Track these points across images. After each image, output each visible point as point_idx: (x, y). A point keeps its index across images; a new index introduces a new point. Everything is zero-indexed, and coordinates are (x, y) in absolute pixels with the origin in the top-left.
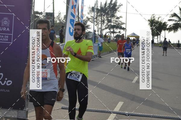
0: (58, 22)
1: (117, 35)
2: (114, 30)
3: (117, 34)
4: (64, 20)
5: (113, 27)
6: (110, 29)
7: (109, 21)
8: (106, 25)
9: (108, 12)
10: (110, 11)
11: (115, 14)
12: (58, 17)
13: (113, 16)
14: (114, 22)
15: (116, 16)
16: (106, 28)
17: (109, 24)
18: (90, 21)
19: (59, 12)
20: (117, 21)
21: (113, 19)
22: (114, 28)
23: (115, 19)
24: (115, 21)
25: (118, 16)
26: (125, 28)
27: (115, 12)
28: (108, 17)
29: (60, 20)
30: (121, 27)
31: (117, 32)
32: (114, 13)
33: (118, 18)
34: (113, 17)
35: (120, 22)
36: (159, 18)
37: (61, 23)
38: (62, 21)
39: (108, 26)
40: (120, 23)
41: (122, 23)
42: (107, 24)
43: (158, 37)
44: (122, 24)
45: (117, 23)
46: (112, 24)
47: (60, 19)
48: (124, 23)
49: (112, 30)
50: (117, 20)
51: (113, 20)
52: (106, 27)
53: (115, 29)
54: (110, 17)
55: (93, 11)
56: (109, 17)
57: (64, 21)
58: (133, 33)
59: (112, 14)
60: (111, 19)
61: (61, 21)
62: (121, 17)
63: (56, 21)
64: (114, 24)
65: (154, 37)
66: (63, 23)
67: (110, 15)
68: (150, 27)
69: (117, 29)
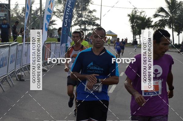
0: (15, 15)
1: (90, 33)
2: (85, 27)
3: (89, 32)
4: (22, 13)
5: (84, 23)
6: (80, 26)
7: (80, 16)
8: (76, 21)
9: (78, 4)
10: (81, 2)
11: (87, 7)
12: (15, 9)
13: (85, 9)
14: (86, 17)
15: (88, 10)
16: (75, 25)
19: (16, 4)
20: (89, 16)
21: (85, 13)
23: (87, 13)
24: (87, 16)
25: (91, 10)
26: (99, 24)
27: (88, 5)
28: (78, 11)
29: (17, 14)
30: (95, 22)
31: (89, 30)
32: (85, 6)
33: (90, 12)
34: (84, 10)
35: (93, 17)
36: (141, 13)
37: (18, 17)
39: (78, 21)
40: (93, 19)
41: (95, 18)
42: (77, 19)
43: (140, 36)
44: (96, 20)
45: (89, 18)
46: (84, 19)
47: (17, 11)
48: (98, 19)
49: (83, 27)
50: (90, 14)
51: (84, 14)
52: (76, 23)
53: (87, 26)
54: (81, 11)
55: (59, 3)
58: (110, 31)
59: (84, 7)
61: (19, 14)
62: (94, 11)
63: (13, 15)
64: (86, 20)
65: (135, 36)
66: (21, 17)
67: (81, 8)
68: (131, 23)
69: (89, 26)
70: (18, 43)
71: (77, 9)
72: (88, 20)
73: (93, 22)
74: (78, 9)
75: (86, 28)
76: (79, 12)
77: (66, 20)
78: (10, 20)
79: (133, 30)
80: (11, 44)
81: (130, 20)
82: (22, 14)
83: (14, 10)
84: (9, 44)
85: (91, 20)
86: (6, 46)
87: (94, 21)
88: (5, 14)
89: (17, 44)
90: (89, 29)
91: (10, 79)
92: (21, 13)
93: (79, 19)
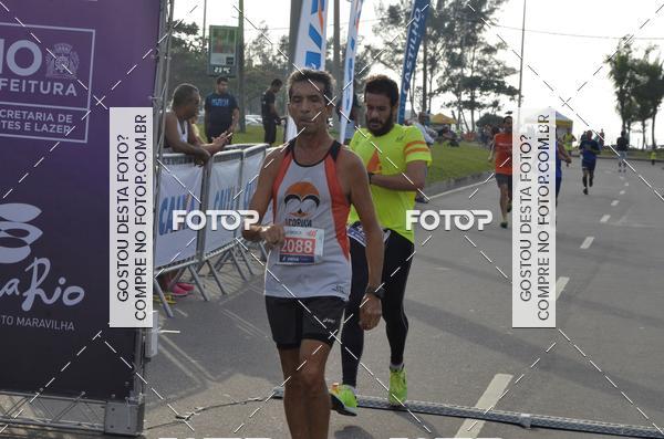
0: (257, 61)
1: (487, 115)
2: (473, 97)
3: (484, 111)
4: (280, 54)
5: (472, 84)
6: (457, 93)
7: (457, 62)
8: (444, 77)
9: (452, 26)
10: (461, 21)
11: (479, 35)
12: (259, 44)
13: (471, 41)
14: (475, 65)
15: (482, 43)
16: (443, 89)
17: (457, 71)
18: (383, 62)
19: (263, 26)
20: (485, 63)
21: (473, 55)
22: (473, 89)
23: (478, 54)
24: (479, 62)
25: (492, 42)
26: (517, 88)
27: (480, 28)
28: (450, 47)
29: (264, 56)
30: (503, 83)
31: (484, 106)
32: (474, 31)
33: (489, 50)
34: (470, 45)
35: (496, 67)
36: (647, 52)
37: (267, 66)
38: (274, 59)
39: (451, 79)
40: (496, 71)
41: (505, 68)
42: (447, 72)
43: (644, 126)
44: (506, 75)
45: (485, 69)
46: (468, 73)
47: (265, 50)
48: (513, 71)
49: (465, 97)
50: (487, 57)
51: (469, 55)
52: (445, 83)
53: (477, 92)
54: (461, 46)
55: (392, 23)
56: (456, 47)
57: (279, 61)
59: (468, 36)
60: (461, 54)
61: (270, 59)
62: (502, 45)
63: (250, 61)
64: (474, 75)
65: (629, 125)
66: (275, 67)
67: (459, 39)
68: (617, 85)
69: (485, 93)
70: (268, 147)
71: (447, 40)
72: (480, 75)
73: (497, 82)
74: (450, 42)
75: (476, 100)
76: (454, 50)
77: (406, 74)
78: (242, 75)
79: (622, 104)
80: (247, 150)
81: (611, 73)
82: (278, 58)
83: (254, 47)
84: (239, 150)
85: (491, 75)
86: (232, 154)
87: (500, 77)
88: (228, 59)
89: (263, 149)
90: (484, 102)
91: (242, 255)
92: (275, 53)
93: (454, 71)
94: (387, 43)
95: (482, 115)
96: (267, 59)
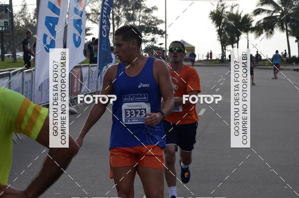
0: (22, 23)
4: (34, 19)
7: (131, 18)
11: (142, 3)
12: (23, 13)
13: (138, 6)
14: (141, 19)
15: (144, 7)
18: (91, 20)
19: (24, 4)
20: (146, 18)
21: (139, 14)
23: (142, 13)
24: (143, 17)
25: (149, 7)
26: (164, 30)
28: (127, 10)
29: (26, 20)
30: (156, 28)
33: (148, 11)
34: (137, 8)
35: (152, 20)
36: (232, 7)
37: (28, 25)
38: (31, 21)
40: (153, 22)
41: (157, 20)
43: (233, 47)
44: (158, 24)
45: (146, 21)
46: (137, 23)
47: (26, 17)
48: (162, 22)
50: (147, 14)
51: (137, 14)
54: (133, 9)
56: (130, 10)
57: (34, 22)
58: (182, 40)
59: (136, 4)
60: (133, 13)
61: (29, 21)
62: (155, 8)
63: (18, 23)
64: (141, 24)
65: (225, 47)
66: (33, 25)
67: (131, 5)
68: (217, 26)
69: (147, 34)
71: (125, 7)
72: (144, 24)
73: (153, 28)
74: (127, 8)
76: (129, 12)
77: (103, 26)
78: (13, 31)
79: (220, 37)
80: (12, 72)
83: (20, 15)
84: (8, 72)
85: (150, 24)
87: (155, 25)
88: (5, 22)
89: (22, 71)
90: (147, 39)
92: (32, 18)
93: (130, 23)
94: (92, 10)
95: (146, 46)
96: (28, 21)
